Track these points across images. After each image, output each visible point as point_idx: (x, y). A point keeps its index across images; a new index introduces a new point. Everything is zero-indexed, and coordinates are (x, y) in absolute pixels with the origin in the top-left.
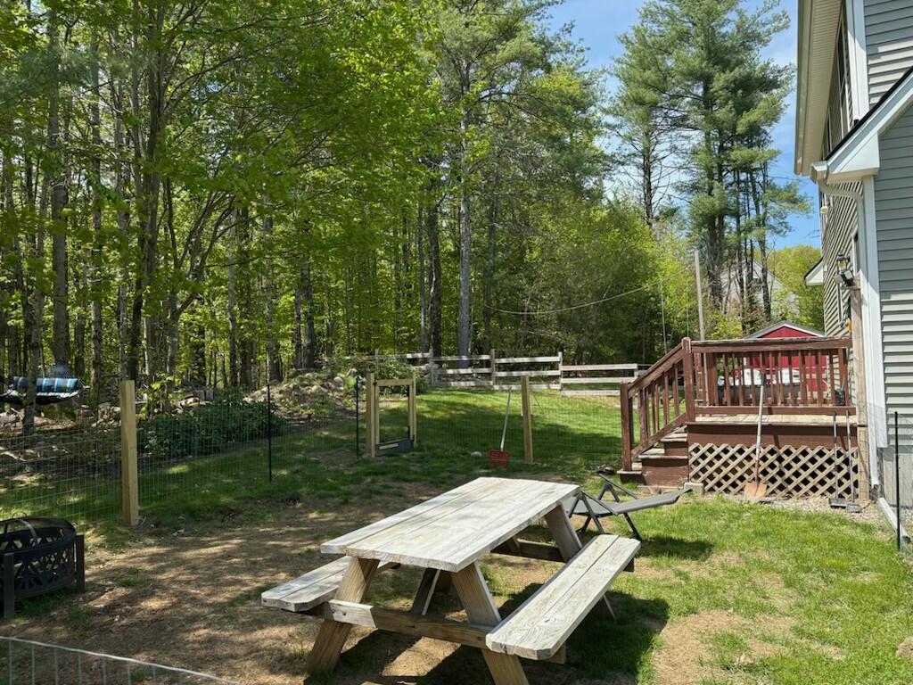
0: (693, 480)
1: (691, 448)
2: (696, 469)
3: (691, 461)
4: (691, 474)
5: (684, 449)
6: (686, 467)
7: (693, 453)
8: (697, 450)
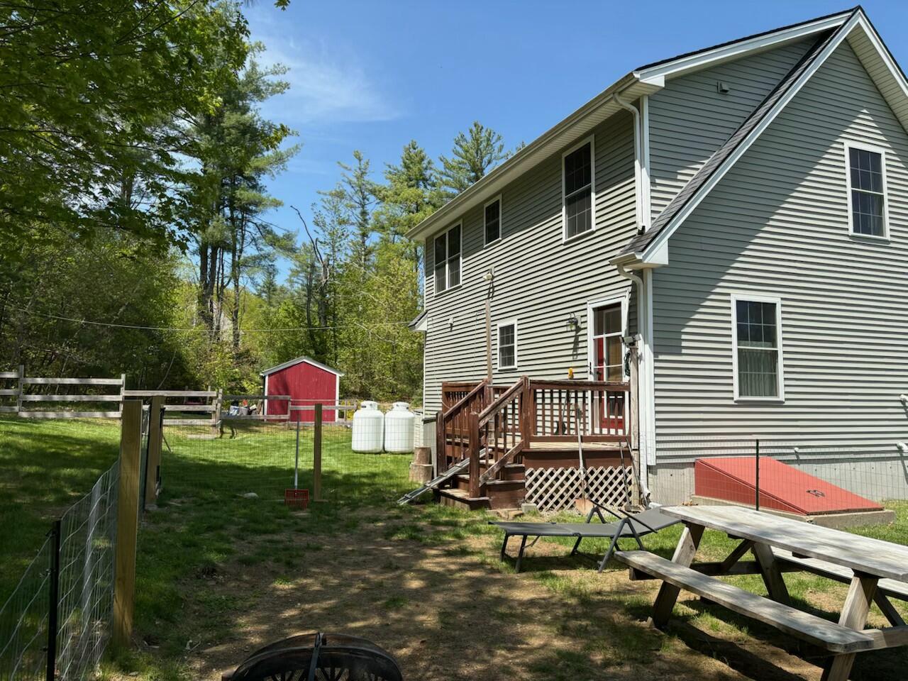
0: (528, 501)
1: (528, 472)
2: (531, 491)
3: (527, 484)
4: (527, 496)
5: (521, 474)
6: (522, 490)
7: (529, 477)
8: (531, 474)
